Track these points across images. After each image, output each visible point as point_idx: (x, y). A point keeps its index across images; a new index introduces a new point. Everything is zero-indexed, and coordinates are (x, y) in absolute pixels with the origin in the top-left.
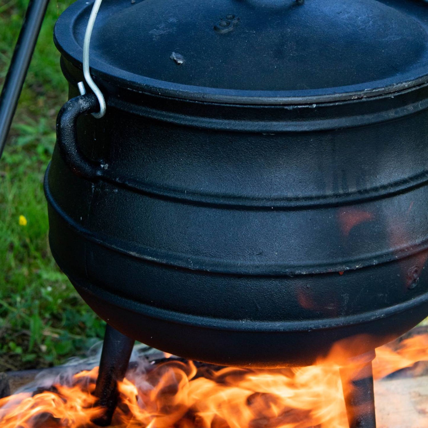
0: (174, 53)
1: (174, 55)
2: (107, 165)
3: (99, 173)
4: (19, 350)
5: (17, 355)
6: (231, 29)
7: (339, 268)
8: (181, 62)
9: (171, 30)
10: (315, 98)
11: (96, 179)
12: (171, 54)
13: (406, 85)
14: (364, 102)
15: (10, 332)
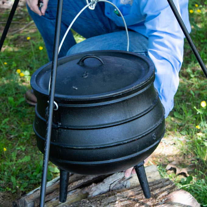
0: (73, 87)
1: (74, 87)
2: (60, 123)
3: (59, 126)
4: (10, 189)
5: (10, 191)
6: (88, 76)
7: (135, 139)
8: (77, 89)
9: (69, 80)
10: (121, 92)
11: (58, 128)
12: (72, 87)
13: (143, 82)
14: (134, 90)
15: (6, 184)
